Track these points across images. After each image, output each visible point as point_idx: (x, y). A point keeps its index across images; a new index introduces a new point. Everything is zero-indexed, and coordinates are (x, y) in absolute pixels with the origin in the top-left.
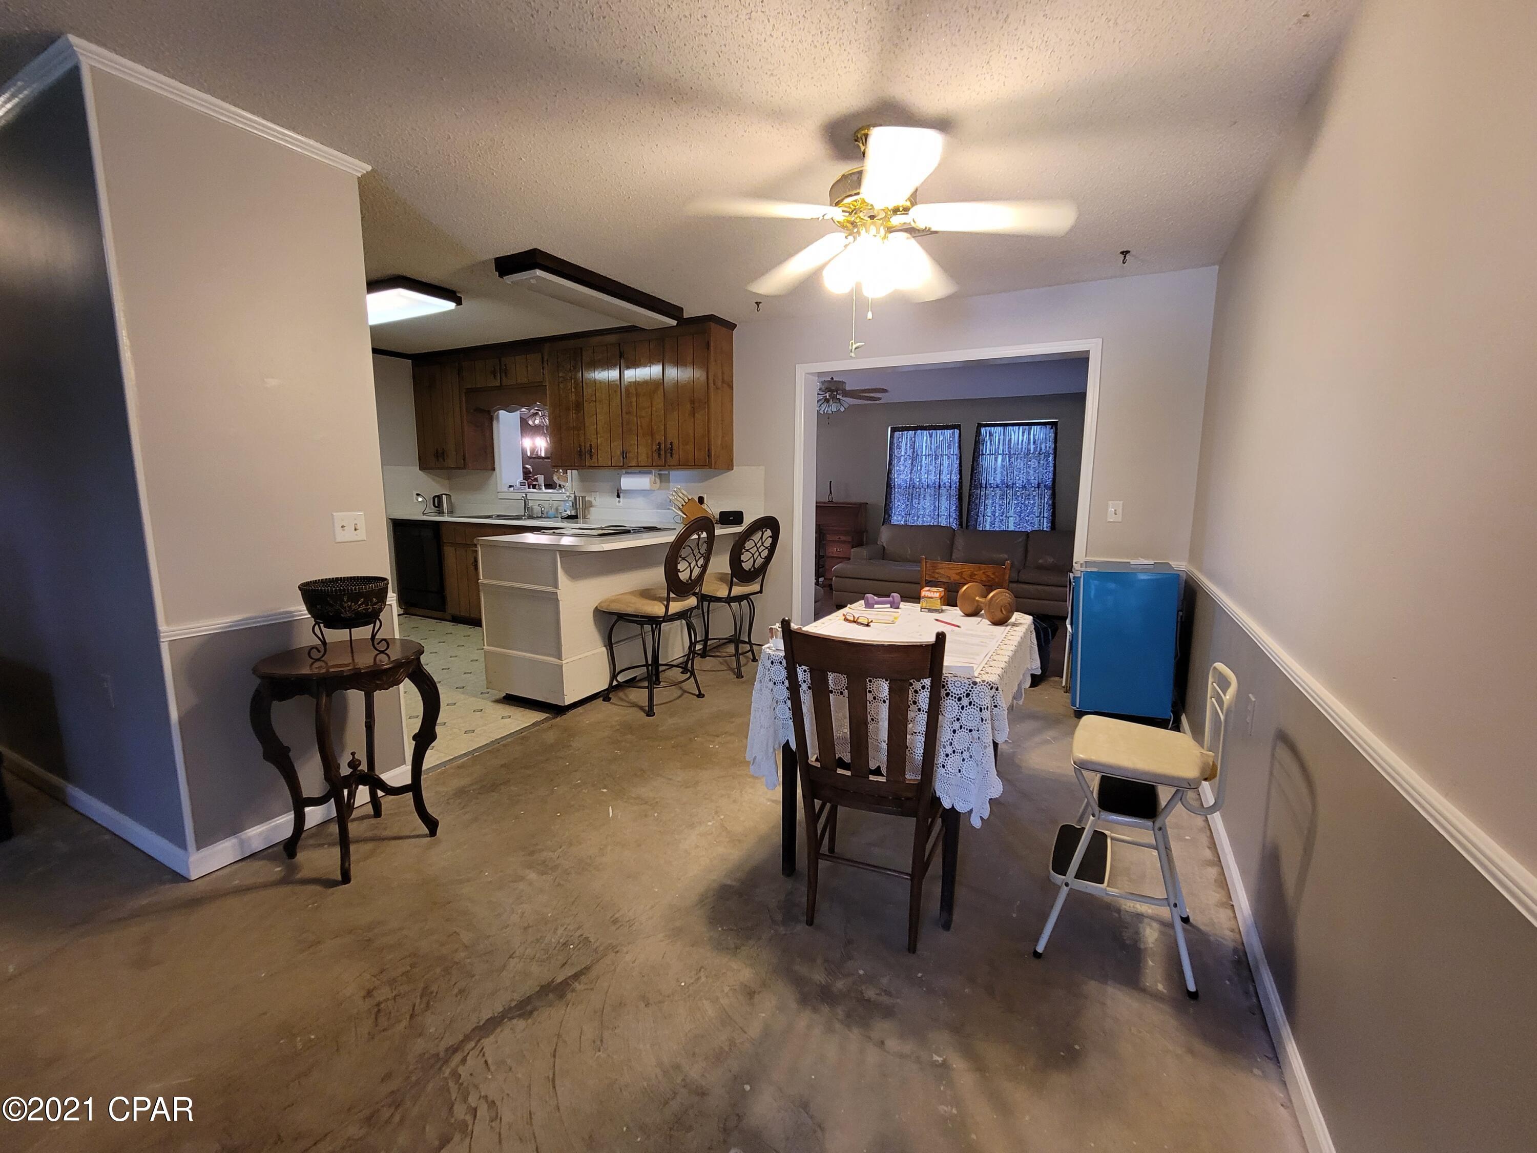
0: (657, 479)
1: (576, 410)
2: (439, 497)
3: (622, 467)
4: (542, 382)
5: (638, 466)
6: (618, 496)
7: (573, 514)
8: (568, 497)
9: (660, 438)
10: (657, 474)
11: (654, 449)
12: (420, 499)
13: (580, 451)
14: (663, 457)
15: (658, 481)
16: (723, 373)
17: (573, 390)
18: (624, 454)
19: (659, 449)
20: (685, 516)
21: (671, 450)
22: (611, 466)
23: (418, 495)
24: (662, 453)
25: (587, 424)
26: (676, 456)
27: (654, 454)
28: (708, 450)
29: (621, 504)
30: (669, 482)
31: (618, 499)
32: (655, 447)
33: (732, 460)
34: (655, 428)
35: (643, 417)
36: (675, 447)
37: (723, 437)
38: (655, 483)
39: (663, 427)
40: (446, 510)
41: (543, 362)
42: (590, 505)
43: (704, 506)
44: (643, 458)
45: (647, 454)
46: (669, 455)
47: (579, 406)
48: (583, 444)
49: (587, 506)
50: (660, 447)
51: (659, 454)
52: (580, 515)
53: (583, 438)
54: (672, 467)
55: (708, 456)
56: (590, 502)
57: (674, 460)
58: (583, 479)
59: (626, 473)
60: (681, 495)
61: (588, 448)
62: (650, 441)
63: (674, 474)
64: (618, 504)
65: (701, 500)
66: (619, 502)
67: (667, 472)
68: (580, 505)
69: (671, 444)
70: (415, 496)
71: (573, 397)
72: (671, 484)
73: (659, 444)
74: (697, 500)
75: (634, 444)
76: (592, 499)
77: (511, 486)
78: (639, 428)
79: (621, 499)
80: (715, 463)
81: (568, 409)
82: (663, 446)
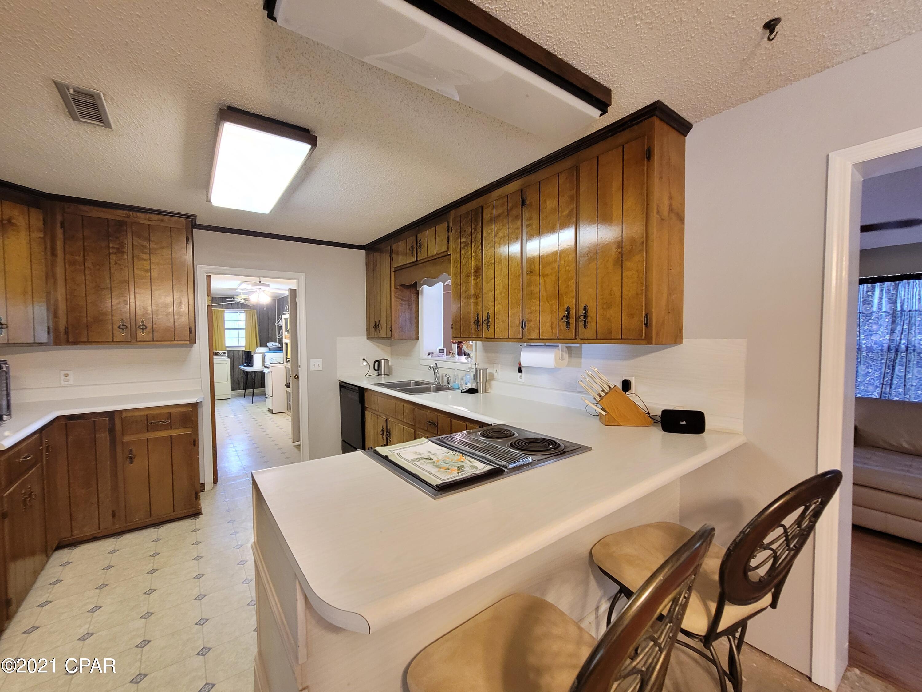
0: (564, 354)
1: (476, 276)
2: (379, 362)
3: (521, 339)
4: (446, 251)
5: (540, 339)
6: (520, 371)
7: (475, 388)
8: (471, 368)
9: (569, 301)
10: (565, 349)
11: (560, 317)
12: (365, 363)
13: (478, 321)
14: (573, 326)
15: (566, 356)
16: (671, 198)
17: (473, 254)
18: (523, 324)
19: (568, 317)
20: (604, 413)
21: (585, 316)
22: (509, 338)
23: (364, 359)
24: (572, 321)
25: (485, 291)
26: (592, 325)
27: (560, 323)
28: (646, 315)
29: (523, 380)
30: (581, 357)
31: (520, 374)
32: (562, 314)
33: (680, 330)
34: (562, 288)
35: (547, 275)
36: (592, 313)
37: (669, 295)
38: (562, 359)
39: (574, 286)
40: (383, 373)
41: (448, 231)
42: (492, 378)
43: (630, 395)
44: (547, 330)
45: (552, 323)
46: (581, 324)
47: (478, 271)
48: (481, 314)
49: (488, 379)
50: (568, 314)
51: (568, 323)
52: (480, 389)
53: (481, 305)
54: (584, 340)
55: (646, 325)
56: (492, 375)
57: (590, 331)
58: (486, 350)
59: (527, 345)
60: (598, 380)
61: (485, 318)
62: (555, 307)
63: (586, 347)
64: (520, 380)
65: (626, 385)
66: (521, 377)
67: (578, 345)
68: (480, 379)
69: (585, 308)
70: (362, 360)
71: (472, 263)
72: (583, 360)
73: (568, 309)
74: (620, 386)
75: (536, 311)
76: (494, 372)
77: (429, 354)
78: (542, 289)
79: (523, 374)
80: (658, 334)
81: (468, 276)
82: (573, 312)
